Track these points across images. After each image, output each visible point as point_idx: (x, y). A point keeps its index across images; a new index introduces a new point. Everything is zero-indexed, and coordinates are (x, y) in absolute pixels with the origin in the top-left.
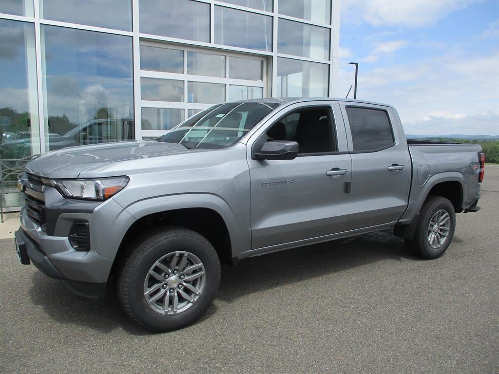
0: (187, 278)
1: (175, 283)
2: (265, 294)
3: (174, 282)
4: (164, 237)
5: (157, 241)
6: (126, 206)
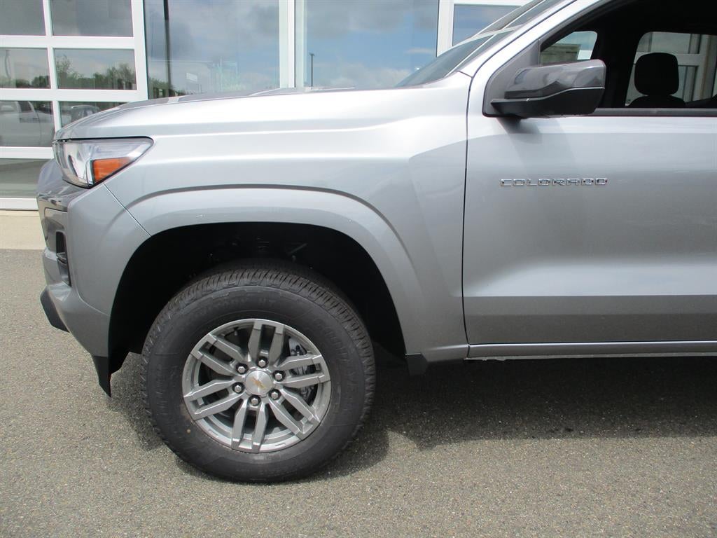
0: (290, 380)
1: (262, 387)
2: (519, 448)
3: (258, 383)
4: (225, 284)
5: (209, 288)
6: (128, 203)
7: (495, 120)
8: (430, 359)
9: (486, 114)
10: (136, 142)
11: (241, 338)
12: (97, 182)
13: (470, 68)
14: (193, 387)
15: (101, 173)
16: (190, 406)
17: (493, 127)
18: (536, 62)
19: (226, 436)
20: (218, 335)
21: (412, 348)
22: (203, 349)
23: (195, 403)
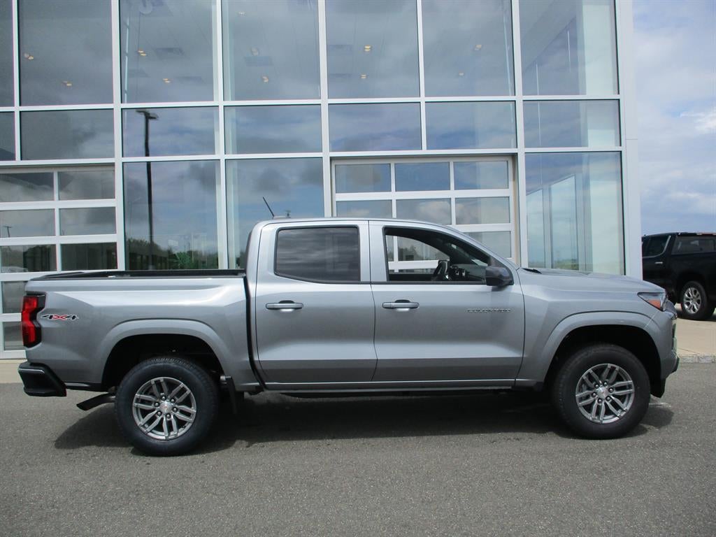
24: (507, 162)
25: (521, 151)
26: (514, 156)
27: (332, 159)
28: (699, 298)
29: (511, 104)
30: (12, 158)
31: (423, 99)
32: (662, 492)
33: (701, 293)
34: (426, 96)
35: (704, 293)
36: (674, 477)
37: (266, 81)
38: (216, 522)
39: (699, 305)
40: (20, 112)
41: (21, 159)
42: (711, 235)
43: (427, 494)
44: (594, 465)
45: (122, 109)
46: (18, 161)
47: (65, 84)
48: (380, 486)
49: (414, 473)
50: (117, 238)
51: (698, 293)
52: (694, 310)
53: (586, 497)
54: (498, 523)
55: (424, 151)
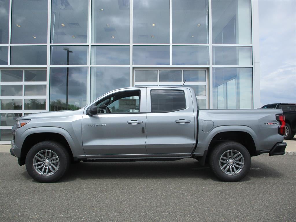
7: (88, 115)
8: (78, 158)
9: (86, 114)
10: (28, 120)
11: (43, 153)
12: (21, 127)
13: (84, 108)
14: (35, 163)
15: (22, 125)
16: (34, 167)
17: (88, 116)
18: (95, 106)
19: (40, 173)
20: (40, 153)
21: (74, 156)
22: (37, 155)
23: (35, 166)
24: (205, 71)
25: (211, 66)
26: (208, 68)
27: (133, 68)
28: (288, 130)
29: (208, 47)
30: (7, 64)
31: (171, 44)
32: (244, 200)
33: (289, 128)
34: (172, 43)
35: (290, 128)
36: (252, 195)
37: (113, 38)
38: (61, 202)
39: (288, 133)
40: (11, 46)
41: (10, 65)
42: (294, 105)
43: (148, 196)
44: (220, 189)
45: (50, 46)
46: (9, 66)
47: (33, 37)
48: (131, 193)
49: (146, 189)
50: (46, 97)
51: (288, 128)
52: (286, 135)
53: (212, 200)
54: (173, 207)
55: (171, 66)
